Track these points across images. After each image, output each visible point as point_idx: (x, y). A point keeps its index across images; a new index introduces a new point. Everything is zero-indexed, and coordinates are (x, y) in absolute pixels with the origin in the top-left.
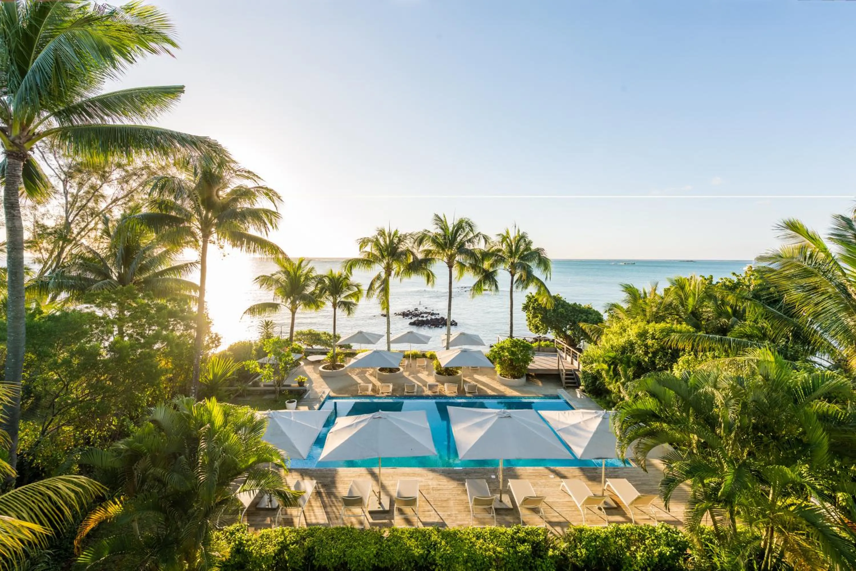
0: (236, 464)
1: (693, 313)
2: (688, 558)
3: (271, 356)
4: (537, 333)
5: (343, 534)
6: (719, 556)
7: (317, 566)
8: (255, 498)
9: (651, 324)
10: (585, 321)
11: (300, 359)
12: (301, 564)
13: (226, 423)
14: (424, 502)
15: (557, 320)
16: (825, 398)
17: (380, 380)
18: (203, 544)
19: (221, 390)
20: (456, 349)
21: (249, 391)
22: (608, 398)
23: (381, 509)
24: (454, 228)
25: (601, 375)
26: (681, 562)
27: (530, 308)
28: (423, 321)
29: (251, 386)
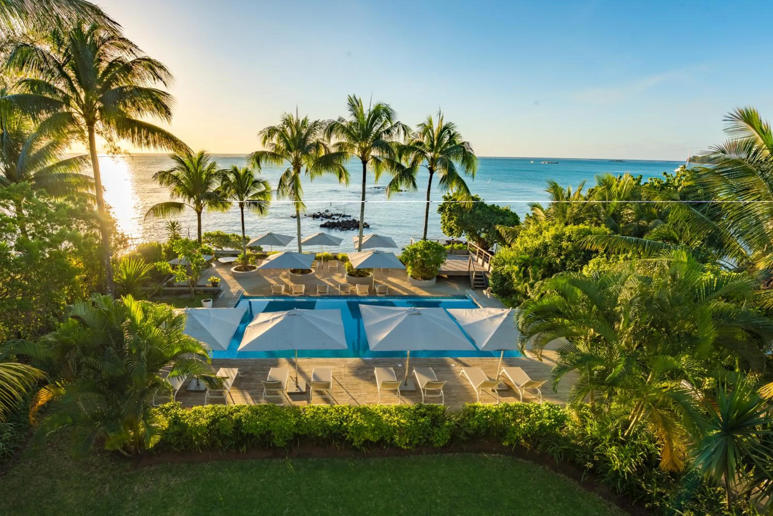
0: (162, 354)
1: (613, 215)
2: (564, 428)
3: (181, 257)
4: (450, 235)
5: (266, 410)
6: (591, 425)
7: (245, 434)
8: (184, 383)
9: (569, 227)
10: (501, 223)
11: (211, 261)
12: (231, 432)
13: (146, 318)
14: (336, 385)
15: (473, 222)
16: (723, 298)
17: (292, 280)
18: (144, 419)
19: (136, 290)
20: (367, 251)
21: (164, 291)
22: (514, 298)
23: (299, 391)
24: (370, 116)
25: (510, 277)
26: (557, 430)
27: (446, 210)
28: (334, 223)
29: (165, 286)
